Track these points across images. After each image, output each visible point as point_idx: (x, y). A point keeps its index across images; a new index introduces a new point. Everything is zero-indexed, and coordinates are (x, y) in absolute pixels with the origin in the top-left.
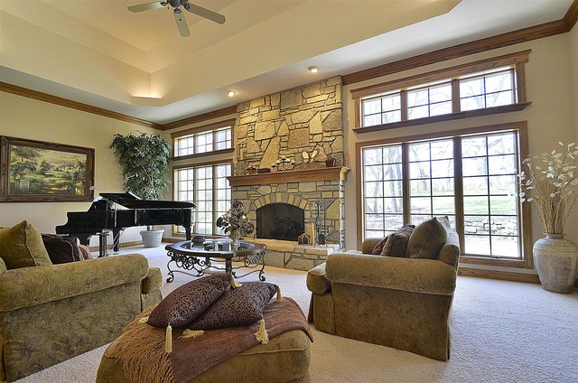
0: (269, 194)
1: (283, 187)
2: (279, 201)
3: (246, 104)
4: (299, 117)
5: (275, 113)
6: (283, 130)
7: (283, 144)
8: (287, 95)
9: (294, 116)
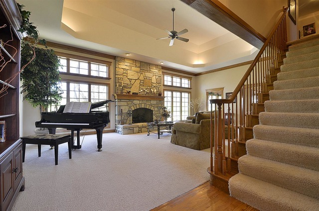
0: (138, 104)
1: (145, 102)
2: (143, 107)
3: (123, 59)
4: (148, 74)
5: (138, 69)
6: (142, 78)
7: (142, 84)
8: (144, 64)
9: (146, 73)
